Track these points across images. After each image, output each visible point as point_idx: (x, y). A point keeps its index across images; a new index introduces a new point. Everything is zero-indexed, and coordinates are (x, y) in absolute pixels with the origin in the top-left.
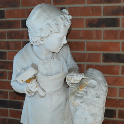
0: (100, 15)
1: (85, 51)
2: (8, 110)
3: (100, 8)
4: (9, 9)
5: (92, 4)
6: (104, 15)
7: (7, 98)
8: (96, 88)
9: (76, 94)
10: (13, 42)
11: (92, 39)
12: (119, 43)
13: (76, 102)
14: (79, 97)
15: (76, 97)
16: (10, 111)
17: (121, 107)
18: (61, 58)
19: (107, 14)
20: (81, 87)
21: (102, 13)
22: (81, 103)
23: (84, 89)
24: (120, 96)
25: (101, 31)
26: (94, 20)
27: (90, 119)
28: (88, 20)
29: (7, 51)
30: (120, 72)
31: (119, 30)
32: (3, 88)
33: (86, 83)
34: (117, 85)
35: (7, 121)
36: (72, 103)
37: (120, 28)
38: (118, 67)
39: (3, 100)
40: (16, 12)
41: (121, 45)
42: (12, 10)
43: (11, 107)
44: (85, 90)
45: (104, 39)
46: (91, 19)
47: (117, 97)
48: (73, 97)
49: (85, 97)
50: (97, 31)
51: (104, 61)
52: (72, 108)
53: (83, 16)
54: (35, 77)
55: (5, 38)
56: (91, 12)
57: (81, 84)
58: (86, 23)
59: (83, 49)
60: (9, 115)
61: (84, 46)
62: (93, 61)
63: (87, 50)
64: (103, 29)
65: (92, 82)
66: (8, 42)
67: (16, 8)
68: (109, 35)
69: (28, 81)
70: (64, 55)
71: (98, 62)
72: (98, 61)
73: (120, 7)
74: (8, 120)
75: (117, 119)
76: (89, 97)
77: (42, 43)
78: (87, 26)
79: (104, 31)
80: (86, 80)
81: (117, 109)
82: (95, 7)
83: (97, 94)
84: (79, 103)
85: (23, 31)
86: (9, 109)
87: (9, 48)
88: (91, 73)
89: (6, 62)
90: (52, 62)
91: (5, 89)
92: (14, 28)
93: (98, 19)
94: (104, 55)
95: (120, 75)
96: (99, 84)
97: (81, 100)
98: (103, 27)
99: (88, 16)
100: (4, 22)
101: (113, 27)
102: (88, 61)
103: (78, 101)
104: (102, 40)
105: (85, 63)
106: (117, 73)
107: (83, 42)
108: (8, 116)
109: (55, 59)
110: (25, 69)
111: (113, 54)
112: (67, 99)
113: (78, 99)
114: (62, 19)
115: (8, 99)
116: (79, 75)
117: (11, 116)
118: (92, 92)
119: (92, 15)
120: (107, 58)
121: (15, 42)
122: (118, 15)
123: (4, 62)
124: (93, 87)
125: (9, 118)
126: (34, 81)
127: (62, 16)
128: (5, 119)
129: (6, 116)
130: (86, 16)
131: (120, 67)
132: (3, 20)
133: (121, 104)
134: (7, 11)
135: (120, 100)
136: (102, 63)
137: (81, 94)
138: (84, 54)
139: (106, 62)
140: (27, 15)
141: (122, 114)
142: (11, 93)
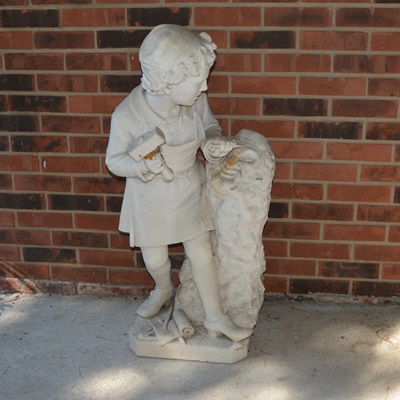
0: (259, 24)
1: (230, 95)
2: (71, 215)
3: (258, 10)
4: (70, 7)
5: (242, 2)
6: (266, 24)
7: (69, 190)
8: (257, 164)
9: (222, 175)
10: (79, 76)
11: (243, 70)
12: (294, 78)
13: (224, 188)
14: (227, 180)
15: (223, 180)
16: (76, 215)
17: (298, 197)
18: (195, 114)
19: (273, 23)
20: (231, 164)
21: (263, 21)
22: (232, 189)
23: (236, 166)
24: (295, 177)
25: (259, 55)
26: (246, 34)
27: (247, 216)
28: (235, 34)
29: (66, 94)
30: (296, 133)
31: (295, 54)
32: (60, 171)
33: (239, 156)
34: (290, 158)
35: (70, 237)
36: (216, 190)
37: (297, 51)
38: (293, 123)
39: (60, 196)
40: (84, 13)
41: (297, 83)
42: (75, 10)
43: (79, 207)
44: (238, 168)
45: (266, 70)
46: (241, 32)
47: (291, 180)
48: (217, 180)
49: (238, 180)
50: (252, 55)
51: (266, 112)
53: (226, 26)
54: (158, 150)
55: (61, 68)
56: (241, 18)
57: (229, 158)
58: (231, 39)
59: (225, 90)
60: (74, 225)
61: (227, 86)
62: (245, 113)
63: (233, 92)
64: (263, 52)
65: (250, 154)
66: (68, 75)
67: (84, 6)
68: (276, 63)
69: (150, 156)
70: (199, 108)
71: (254, 114)
72: (254, 112)
73: (296, 9)
74: (73, 234)
75: (290, 219)
76: (245, 179)
77: (167, 91)
78: (232, 46)
79: (266, 55)
80: (238, 150)
81: (290, 202)
82: (249, 9)
83: (257, 174)
84: (228, 189)
85: (101, 54)
86: (73, 212)
87: (70, 89)
88: (247, 139)
89: (66, 117)
90: (180, 121)
91: (64, 171)
92: (82, 48)
93: (255, 32)
94: (266, 101)
95: (296, 139)
96: (260, 156)
97: (232, 185)
98: (264, 47)
99: (235, 25)
100: (58, 34)
101: (282, 48)
102: (235, 112)
103: (227, 187)
104: (262, 73)
105: (230, 118)
106: (291, 135)
107: (226, 78)
108: (72, 227)
109: (185, 117)
110: (144, 137)
111: (282, 99)
112: (203, 185)
113: (226, 184)
114: (203, 53)
115: (72, 193)
116: (228, 143)
117: (79, 225)
118: (249, 170)
119: (244, 25)
120: (272, 107)
121: (84, 76)
122: (292, 25)
123: (60, 117)
124: (252, 163)
125: (75, 229)
126: (158, 155)
128: (66, 233)
129: (67, 227)
130: (230, 26)
131: (296, 123)
132: (56, 29)
133: (298, 191)
134: (64, 11)
135: (296, 185)
136: (261, 117)
137: (231, 175)
138: (227, 100)
139: (270, 114)
140: (110, 21)
141: (299, 211)
142: (77, 179)
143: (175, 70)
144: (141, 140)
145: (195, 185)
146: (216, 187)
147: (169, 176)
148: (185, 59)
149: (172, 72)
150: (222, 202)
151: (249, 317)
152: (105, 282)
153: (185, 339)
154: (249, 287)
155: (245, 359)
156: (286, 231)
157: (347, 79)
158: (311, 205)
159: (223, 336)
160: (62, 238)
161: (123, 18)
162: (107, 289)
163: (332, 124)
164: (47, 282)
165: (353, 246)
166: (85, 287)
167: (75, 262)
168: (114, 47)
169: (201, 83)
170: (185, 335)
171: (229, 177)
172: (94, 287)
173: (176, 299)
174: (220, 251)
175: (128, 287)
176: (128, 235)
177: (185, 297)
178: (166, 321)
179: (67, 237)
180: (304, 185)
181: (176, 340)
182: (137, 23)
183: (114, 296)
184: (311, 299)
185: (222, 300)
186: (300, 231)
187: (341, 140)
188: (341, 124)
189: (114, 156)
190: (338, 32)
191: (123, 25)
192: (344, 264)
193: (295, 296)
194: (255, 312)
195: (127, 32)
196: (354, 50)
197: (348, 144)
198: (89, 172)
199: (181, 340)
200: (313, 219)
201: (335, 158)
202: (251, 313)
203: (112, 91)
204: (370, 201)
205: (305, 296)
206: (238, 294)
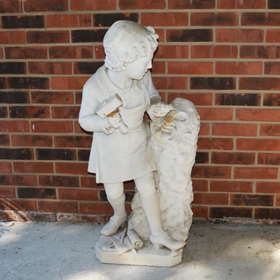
0: (186, 25)
1: (166, 75)
2: (52, 163)
3: (186, 14)
4: (52, 13)
5: (175, 9)
6: (192, 25)
7: (51, 145)
8: (187, 121)
9: (163, 129)
11: (176, 58)
12: (212, 63)
13: (164, 139)
14: (167, 133)
16: (57, 164)
17: (215, 148)
18: (143, 86)
19: (196, 24)
20: (169, 122)
21: (189, 22)
22: (170, 140)
23: (172, 123)
24: (213, 134)
25: (187, 47)
26: (178, 31)
28: (170, 32)
29: (49, 76)
30: (214, 102)
31: (212, 46)
32: (44, 132)
33: (174, 116)
34: (210, 120)
35: (51, 180)
36: (158, 141)
37: (214, 43)
38: (211, 95)
39: (44, 150)
40: (62, 18)
41: (214, 66)
42: (56, 15)
43: (58, 158)
44: (174, 125)
45: (192, 57)
46: (174, 30)
47: (210, 136)
49: (174, 133)
50: (182, 46)
51: (192, 87)
52: (156, 148)
53: (163, 26)
54: (117, 110)
55: (46, 58)
56: (174, 20)
57: (167, 118)
58: (167, 35)
59: (163, 72)
60: (55, 171)
61: (165, 68)
62: (177, 88)
63: (168, 73)
64: (190, 44)
65: (182, 114)
66: (50, 62)
67: (62, 13)
68: (199, 52)
69: (111, 115)
70: (146, 82)
72: (184, 88)
73: (213, 13)
74: (54, 177)
75: (210, 164)
76: (179, 133)
77: (124, 68)
78: (168, 40)
79: (192, 46)
80: (174, 112)
81: (210, 152)
82: (180, 13)
83: (188, 129)
84: (167, 140)
85: (74, 47)
86: (54, 162)
87: (52, 72)
88: (180, 104)
89: (49, 93)
90: (132, 91)
91: (47, 132)
92: (61, 42)
93: (184, 30)
94: (192, 79)
95: (214, 106)
96: (190, 116)
97: (170, 137)
98: (190, 41)
99: (170, 25)
100: (44, 32)
101: (203, 41)
102: (171, 88)
104: (189, 60)
105: (167, 91)
106: (210, 104)
107: (164, 62)
108: (53, 172)
109: (136, 88)
110: (107, 101)
111: (204, 78)
112: (148, 138)
113: (166, 136)
114: (149, 40)
115: (53, 147)
117: (58, 171)
119: (176, 25)
120: (196, 83)
121: (62, 63)
122: (210, 25)
123: (44, 93)
124: (184, 121)
125: (55, 174)
126: (117, 114)
127: (149, 37)
128: (49, 177)
129: (50, 173)
130: (167, 26)
131: (214, 95)
132: (42, 30)
133: (215, 144)
134: (48, 16)
135: (214, 139)
136: (189, 91)
138: (165, 78)
139: (196, 88)
140: (80, 23)
141: (216, 158)
142: (57, 138)
143: (130, 52)
144: (105, 103)
145: (143, 138)
146: (159, 138)
147: (125, 130)
148: (137, 44)
149: (127, 53)
150: (162, 150)
151: (182, 233)
152: (77, 212)
153: (137, 250)
154: (182, 212)
155: (180, 263)
156: (207, 172)
157: (249, 63)
158: (224, 153)
159: (164, 247)
160: (46, 181)
161: (90, 21)
162: (78, 217)
163: (239, 95)
164: (35, 213)
165: (255, 183)
166: (62, 216)
167: (55, 198)
168: (83, 42)
169: (148, 62)
170: (137, 247)
171: (168, 131)
172: (69, 216)
173: (129, 223)
174: (161, 186)
175: (93, 216)
176: (95, 174)
177: (136, 220)
178: (122, 238)
179: (49, 180)
180: (219, 139)
181: (130, 250)
182: (100, 25)
183: (83, 222)
184: (225, 222)
185: (163, 222)
186: (217, 173)
187: (246, 107)
188: (246, 95)
189: (85, 117)
190: (243, 30)
191: (90, 26)
192: (249, 196)
193: (214, 220)
194: (186, 230)
195: (93, 31)
196: (254, 42)
197: (251, 109)
198: (65, 132)
199: (134, 251)
200: (226, 163)
201: (241, 120)
202: (183, 230)
203: (82, 73)
204: (267, 150)
205: (221, 219)
206: (174, 217)
